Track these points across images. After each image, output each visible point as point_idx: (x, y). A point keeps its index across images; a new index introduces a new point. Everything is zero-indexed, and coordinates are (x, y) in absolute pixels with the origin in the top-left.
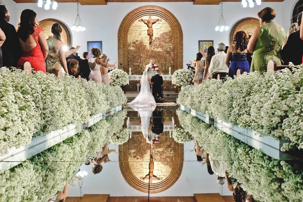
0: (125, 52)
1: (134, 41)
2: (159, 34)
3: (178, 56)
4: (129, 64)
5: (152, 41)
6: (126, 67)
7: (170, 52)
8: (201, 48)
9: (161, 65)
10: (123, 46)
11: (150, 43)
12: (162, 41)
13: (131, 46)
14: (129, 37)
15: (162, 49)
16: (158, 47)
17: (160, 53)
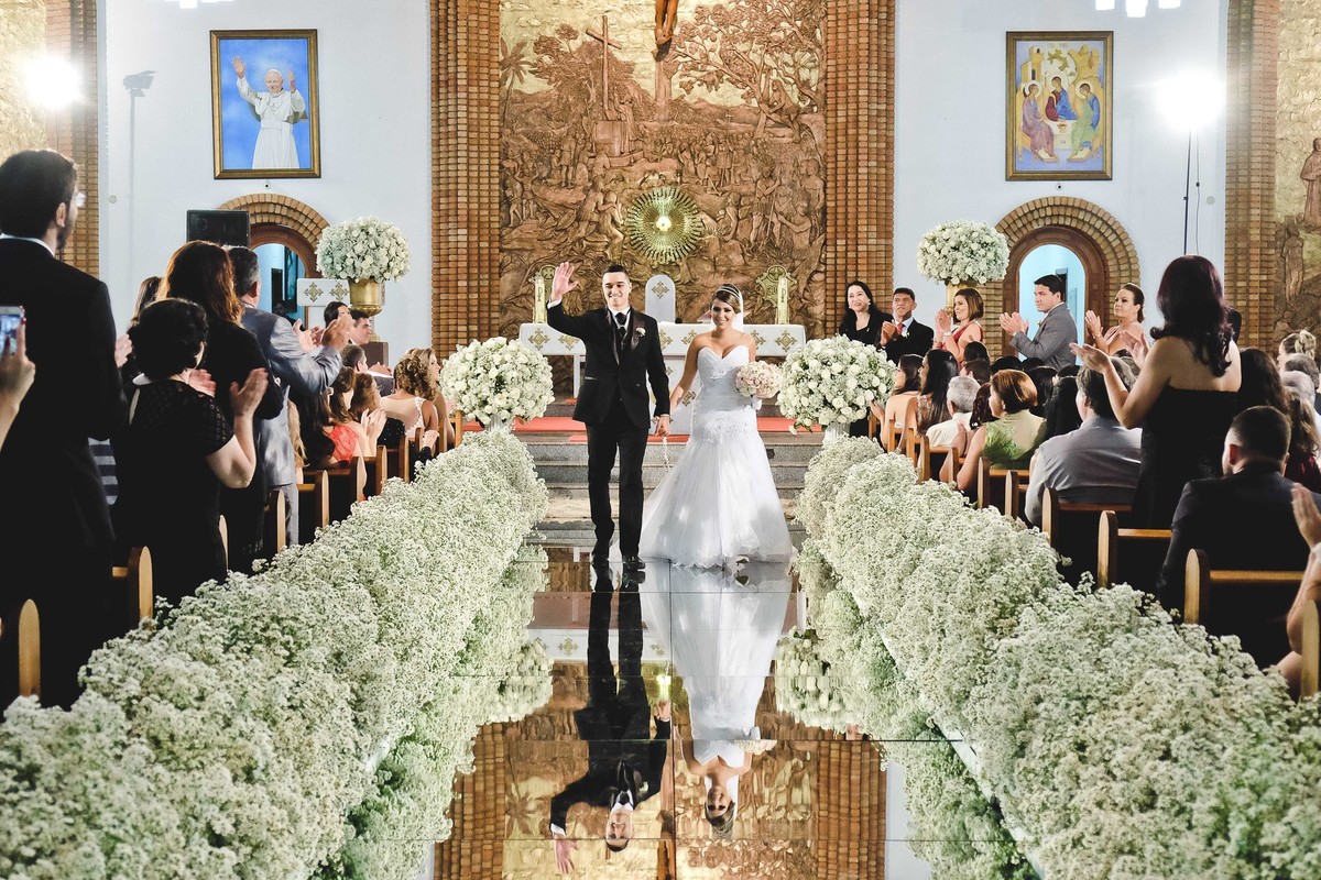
0: (486, 109)
1: (549, 32)
3: (857, 147)
4: (509, 193)
5: (677, 31)
6: (490, 215)
7: (799, 112)
8: (1025, 86)
9: (738, 206)
10: (468, 72)
11: (663, 50)
12: (749, 37)
13: (526, 67)
14: (508, 6)
15: (742, 92)
16: (717, 80)
17: (732, 120)
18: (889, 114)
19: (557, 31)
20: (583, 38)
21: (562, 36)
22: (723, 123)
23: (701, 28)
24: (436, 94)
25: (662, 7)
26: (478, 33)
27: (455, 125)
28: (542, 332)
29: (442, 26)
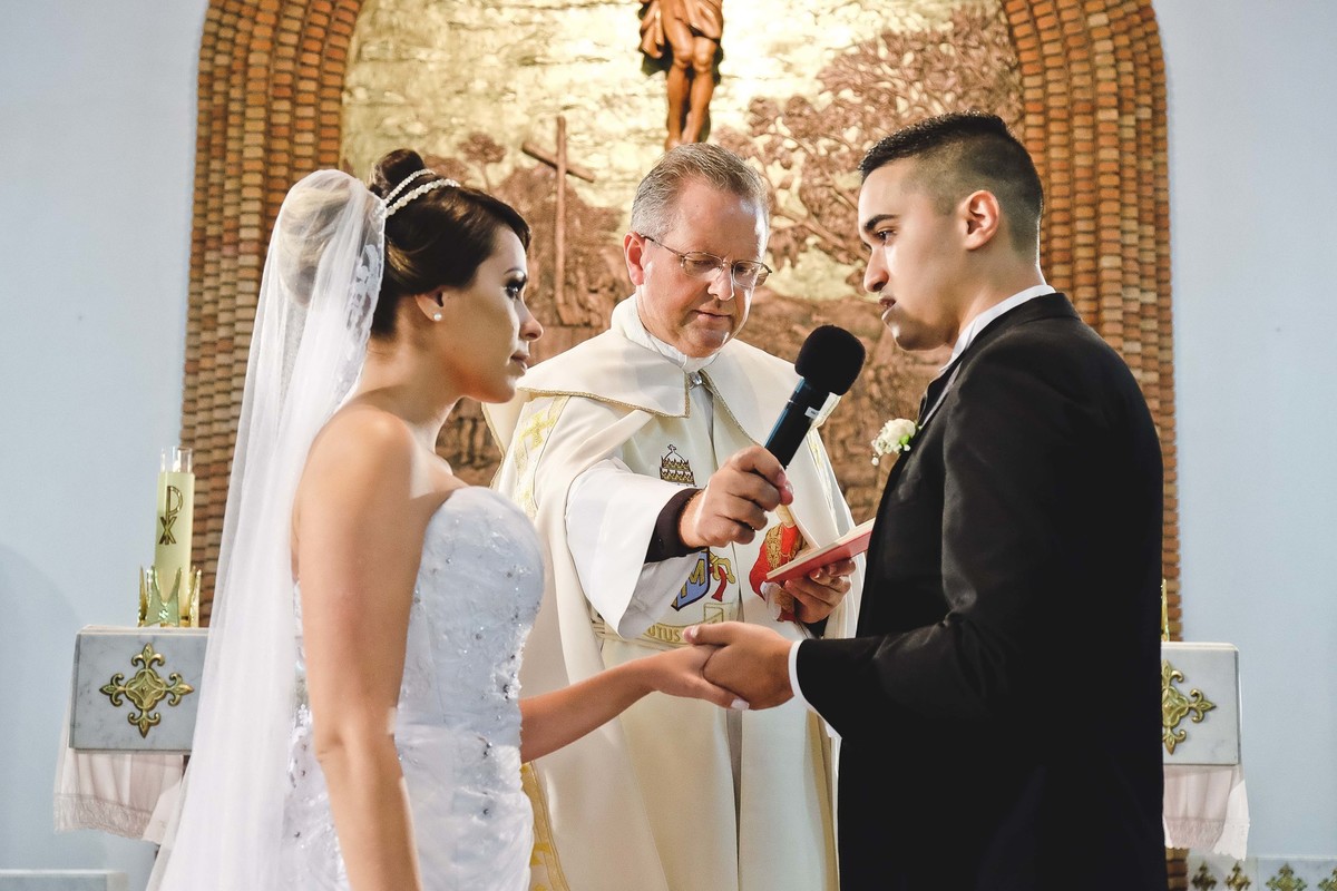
1: (444, 149)
15: (847, 270)
16: (794, 246)
18: (1163, 314)
19: (462, 146)
20: (515, 160)
21: (472, 156)
23: (760, 142)
24: (198, 265)
25: (679, 97)
26: (291, 141)
27: (231, 325)
28: (160, 662)
29: (217, 125)
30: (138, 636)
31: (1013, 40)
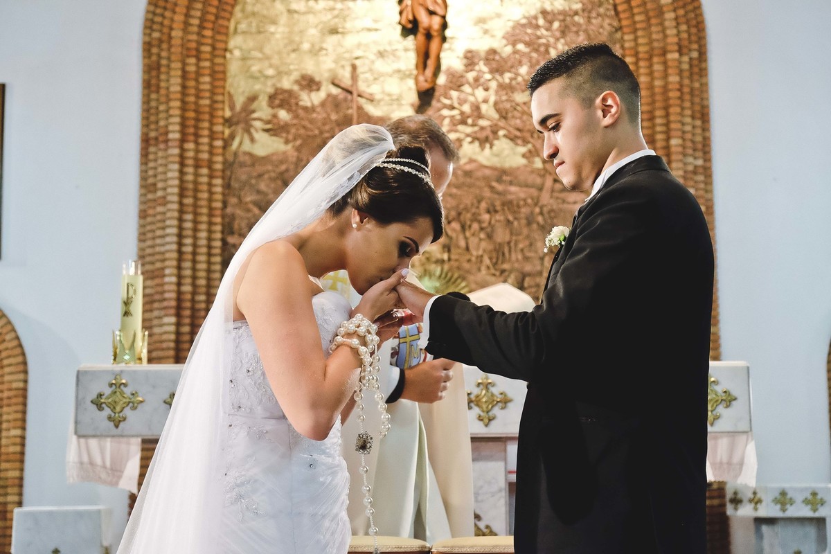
0: (205, 171)
1: (286, 84)
2: (500, 28)
5: (442, 80)
10: (183, 126)
11: (425, 99)
13: (258, 124)
14: (237, 53)
15: (523, 150)
16: (491, 136)
17: (511, 183)
18: (707, 172)
19: (297, 82)
20: (327, 89)
21: (303, 88)
22: (499, 187)
23: (470, 76)
24: (145, 154)
26: (197, 80)
27: (165, 189)
28: (125, 385)
29: (154, 73)
30: (112, 370)
31: (617, 13)
